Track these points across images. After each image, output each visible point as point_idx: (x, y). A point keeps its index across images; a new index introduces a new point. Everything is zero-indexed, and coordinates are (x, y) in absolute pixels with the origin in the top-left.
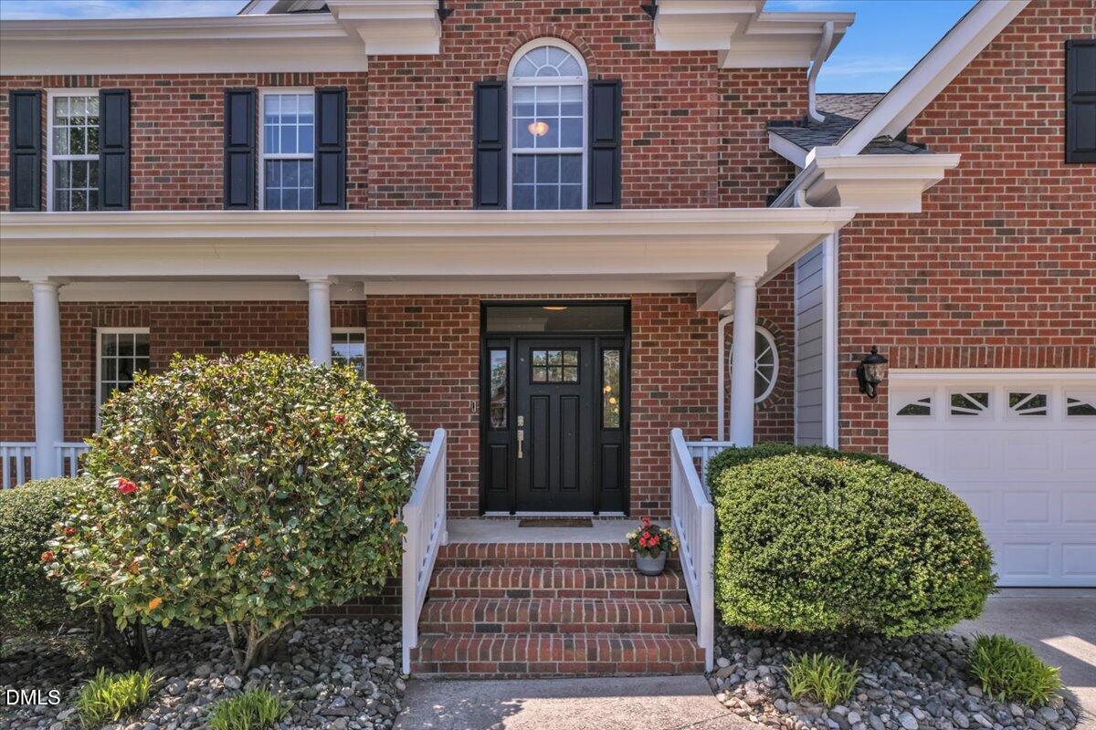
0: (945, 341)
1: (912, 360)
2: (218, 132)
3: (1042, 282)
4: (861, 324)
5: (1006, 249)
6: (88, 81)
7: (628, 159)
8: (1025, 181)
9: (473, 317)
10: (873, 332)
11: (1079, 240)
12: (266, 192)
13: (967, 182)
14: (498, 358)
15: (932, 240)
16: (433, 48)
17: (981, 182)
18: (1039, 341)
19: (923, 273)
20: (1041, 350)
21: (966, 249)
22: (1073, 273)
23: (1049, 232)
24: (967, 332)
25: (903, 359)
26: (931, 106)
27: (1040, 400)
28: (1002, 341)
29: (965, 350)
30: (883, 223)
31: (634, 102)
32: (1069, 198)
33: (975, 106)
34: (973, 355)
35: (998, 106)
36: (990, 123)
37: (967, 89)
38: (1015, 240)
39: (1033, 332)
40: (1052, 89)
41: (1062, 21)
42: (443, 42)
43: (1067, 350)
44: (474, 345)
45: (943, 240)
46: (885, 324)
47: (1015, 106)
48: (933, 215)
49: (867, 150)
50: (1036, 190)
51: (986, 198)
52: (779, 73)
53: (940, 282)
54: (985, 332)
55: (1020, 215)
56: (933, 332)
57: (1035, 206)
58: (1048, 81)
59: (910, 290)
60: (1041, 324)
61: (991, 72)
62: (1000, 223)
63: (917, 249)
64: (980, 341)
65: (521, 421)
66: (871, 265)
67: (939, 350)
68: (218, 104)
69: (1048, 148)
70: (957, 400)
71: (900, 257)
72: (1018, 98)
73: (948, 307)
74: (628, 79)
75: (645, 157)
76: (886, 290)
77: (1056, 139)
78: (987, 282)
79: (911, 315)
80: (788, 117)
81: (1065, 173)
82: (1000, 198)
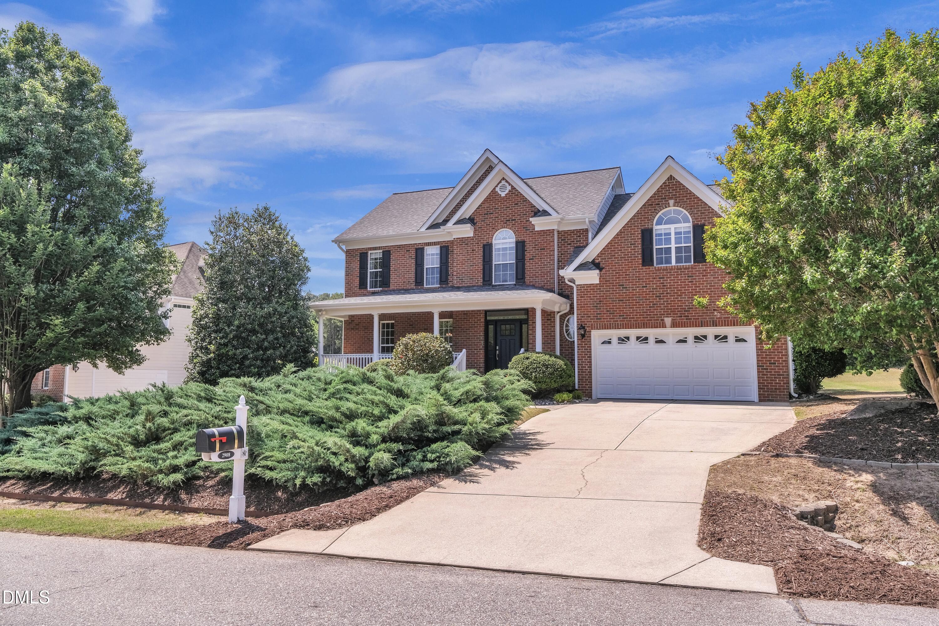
0: (607, 321)
1: (597, 327)
2: (413, 261)
3: (636, 302)
4: (582, 317)
5: (625, 293)
6: (379, 248)
7: (527, 264)
8: (630, 272)
9: (482, 315)
10: (586, 319)
11: (647, 289)
12: (426, 278)
13: (613, 273)
14: (491, 327)
15: (603, 291)
16: (471, 235)
17: (617, 273)
18: (636, 321)
19: (600, 301)
20: (636, 324)
21: (613, 293)
22: (645, 299)
23: (638, 287)
24: (614, 318)
25: (595, 327)
26: (602, 251)
27: (646, 339)
28: (624, 321)
29: (613, 324)
30: (588, 287)
31: (529, 247)
32: (644, 276)
33: (615, 251)
34: (615, 325)
35: (621, 250)
36: (619, 255)
37: (612, 246)
38: (627, 290)
39: (634, 318)
40: (638, 244)
41: (640, 223)
42: (474, 232)
43: (644, 323)
44: (482, 324)
45: (606, 291)
46: (589, 317)
47: (626, 250)
48: (603, 284)
49: (575, 270)
50: (634, 274)
51: (619, 278)
52: (578, 231)
53: (605, 304)
54: (619, 318)
55: (629, 282)
56: (604, 319)
57: (633, 280)
58: (636, 241)
59: (597, 306)
60: (636, 315)
61: (619, 240)
62: (623, 285)
63: (598, 294)
64: (617, 321)
65: (497, 348)
66: (585, 299)
67: (605, 324)
68: (413, 253)
69: (637, 262)
70: (620, 339)
71: (593, 297)
72: (627, 247)
73: (608, 311)
74: (527, 240)
75: (532, 264)
76: (589, 307)
77: (640, 259)
78: (619, 303)
79: (597, 314)
80: (582, 245)
81: (642, 269)
82: (623, 278)
